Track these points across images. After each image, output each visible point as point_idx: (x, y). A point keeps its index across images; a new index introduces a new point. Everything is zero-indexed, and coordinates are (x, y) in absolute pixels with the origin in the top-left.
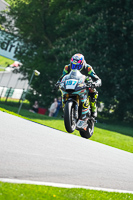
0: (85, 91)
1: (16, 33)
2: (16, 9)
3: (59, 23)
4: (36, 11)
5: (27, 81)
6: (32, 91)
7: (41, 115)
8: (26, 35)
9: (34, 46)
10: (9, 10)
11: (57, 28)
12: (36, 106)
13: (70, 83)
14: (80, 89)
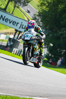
0: (36, 41)
1: (41, 25)
2: (41, 13)
3: (62, 20)
4: (51, 14)
5: (46, 49)
6: (49, 54)
7: (53, 66)
8: (46, 26)
9: (50, 32)
10: (38, 14)
11: (62, 23)
12: (50, 61)
13: (27, 36)
14: (33, 40)
